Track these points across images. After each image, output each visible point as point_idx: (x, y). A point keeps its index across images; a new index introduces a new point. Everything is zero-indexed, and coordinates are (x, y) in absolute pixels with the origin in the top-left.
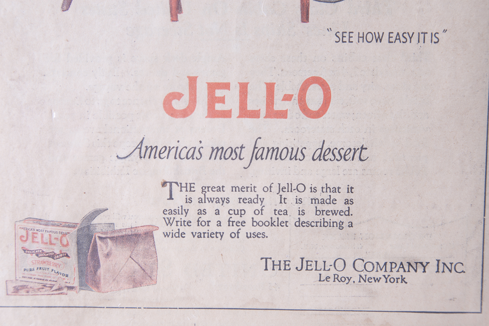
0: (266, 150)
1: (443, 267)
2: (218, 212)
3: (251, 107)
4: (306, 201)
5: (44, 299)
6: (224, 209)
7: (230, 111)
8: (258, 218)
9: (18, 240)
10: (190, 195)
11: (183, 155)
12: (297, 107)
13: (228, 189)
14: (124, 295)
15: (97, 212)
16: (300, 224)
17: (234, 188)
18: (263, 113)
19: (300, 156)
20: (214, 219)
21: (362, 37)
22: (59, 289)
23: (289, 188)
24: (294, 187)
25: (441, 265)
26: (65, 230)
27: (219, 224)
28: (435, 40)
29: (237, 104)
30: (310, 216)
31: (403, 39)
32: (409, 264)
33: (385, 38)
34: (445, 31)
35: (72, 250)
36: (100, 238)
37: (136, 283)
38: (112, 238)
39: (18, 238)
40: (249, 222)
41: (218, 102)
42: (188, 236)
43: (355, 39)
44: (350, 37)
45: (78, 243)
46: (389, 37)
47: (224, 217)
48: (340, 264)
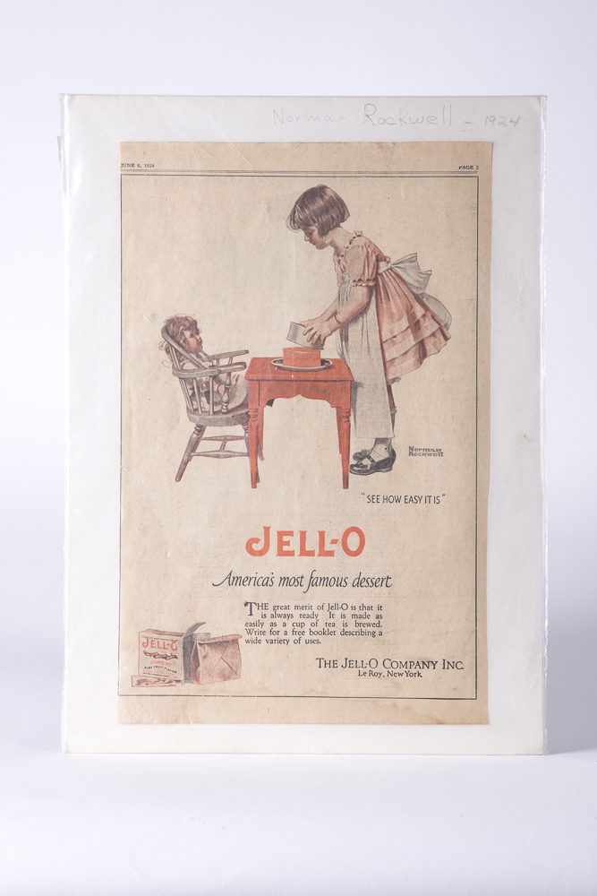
0: (319, 580)
1: (448, 665)
2: (285, 625)
3: (308, 548)
4: (349, 616)
5: (158, 690)
6: (289, 622)
7: (294, 551)
8: (314, 629)
9: (141, 646)
10: (265, 612)
11: (260, 583)
12: (341, 548)
13: (292, 607)
14: (216, 686)
15: (197, 625)
16: (344, 633)
17: (297, 607)
18: (317, 552)
19: (343, 583)
20: (282, 630)
21: (386, 499)
22: (169, 682)
23: (336, 607)
24: (340, 606)
25: (446, 664)
26: (175, 638)
27: (286, 633)
28: (437, 501)
29: (299, 546)
30: (352, 628)
31: (415, 501)
32: (424, 663)
33: (402, 500)
34: (444, 495)
35: (180, 653)
36: (200, 644)
37: (225, 678)
38: (208, 644)
39: (141, 644)
40: (307, 632)
41: (285, 545)
42: (264, 642)
43: (381, 500)
44: (377, 499)
45: (184, 648)
46: (405, 499)
47: (289, 628)
48: (373, 662)
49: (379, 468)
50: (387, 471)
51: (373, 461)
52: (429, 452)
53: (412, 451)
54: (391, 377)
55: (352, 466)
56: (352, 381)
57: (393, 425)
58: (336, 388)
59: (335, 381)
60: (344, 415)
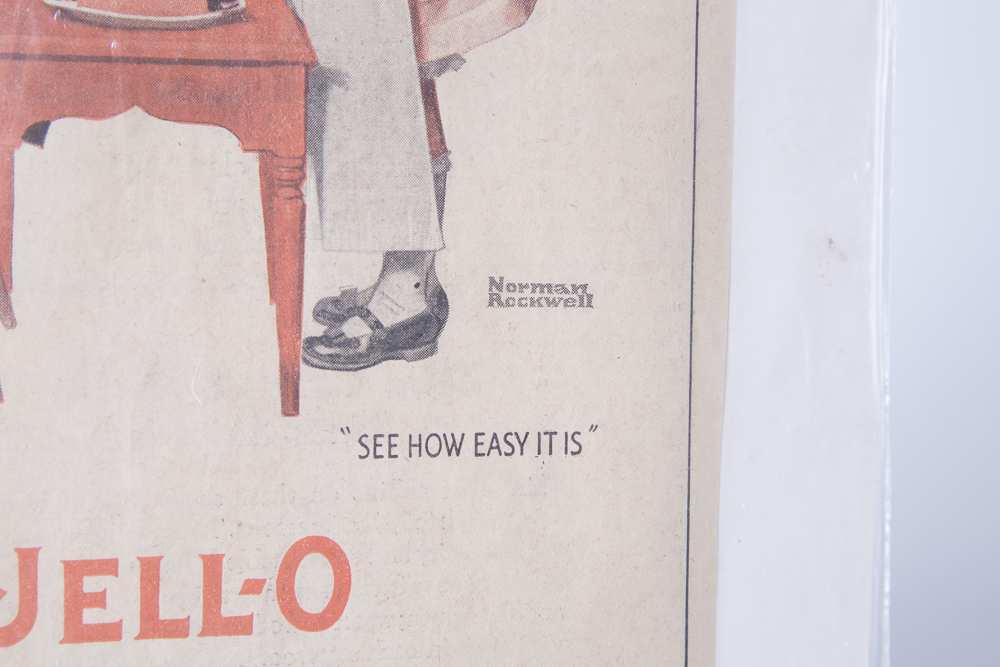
3: (167, 612)
7: (119, 624)
12: (275, 607)
18: (196, 624)
21: (418, 446)
28: (573, 447)
29: (136, 608)
31: (505, 448)
33: (468, 446)
34: (593, 428)
41: (91, 605)
43: (401, 450)
44: (391, 446)
46: (477, 444)
49: (397, 348)
50: (421, 357)
51: (377, 325)
52: (550, 295)
53: (498, 292)
54: (433, 54)
55: (311, 342)
56: (310, 65)
57: (441, 210)
58: (258, 88)
59: (257, 64)
60: (286, 176)
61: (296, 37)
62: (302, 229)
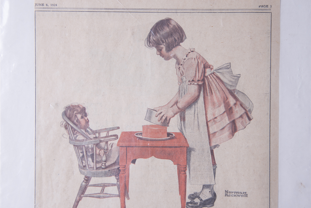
49: (205, 205)
50: (211, 207)
51: (201, 200)
54: (213, 144)
55: (188, 203)
56: (188, 147)
57: (215, 176)
58: (177, 152)
59: (176, 147)
60: (182, 169)
61: (185, 141)
62: (186, 180)
